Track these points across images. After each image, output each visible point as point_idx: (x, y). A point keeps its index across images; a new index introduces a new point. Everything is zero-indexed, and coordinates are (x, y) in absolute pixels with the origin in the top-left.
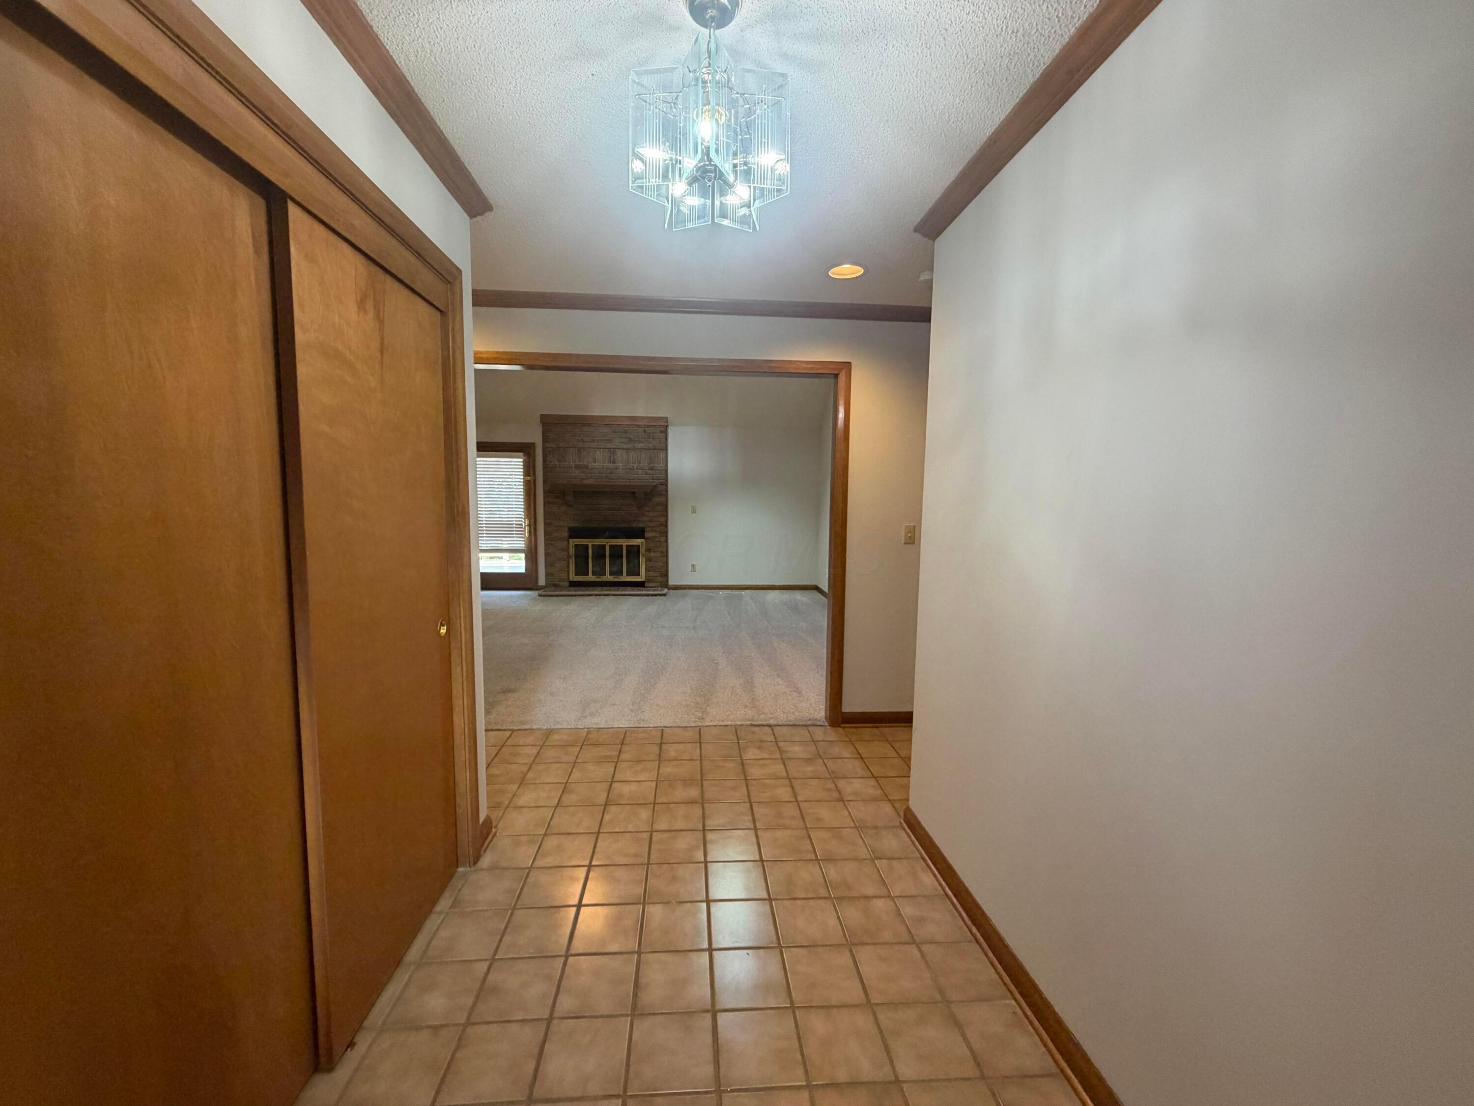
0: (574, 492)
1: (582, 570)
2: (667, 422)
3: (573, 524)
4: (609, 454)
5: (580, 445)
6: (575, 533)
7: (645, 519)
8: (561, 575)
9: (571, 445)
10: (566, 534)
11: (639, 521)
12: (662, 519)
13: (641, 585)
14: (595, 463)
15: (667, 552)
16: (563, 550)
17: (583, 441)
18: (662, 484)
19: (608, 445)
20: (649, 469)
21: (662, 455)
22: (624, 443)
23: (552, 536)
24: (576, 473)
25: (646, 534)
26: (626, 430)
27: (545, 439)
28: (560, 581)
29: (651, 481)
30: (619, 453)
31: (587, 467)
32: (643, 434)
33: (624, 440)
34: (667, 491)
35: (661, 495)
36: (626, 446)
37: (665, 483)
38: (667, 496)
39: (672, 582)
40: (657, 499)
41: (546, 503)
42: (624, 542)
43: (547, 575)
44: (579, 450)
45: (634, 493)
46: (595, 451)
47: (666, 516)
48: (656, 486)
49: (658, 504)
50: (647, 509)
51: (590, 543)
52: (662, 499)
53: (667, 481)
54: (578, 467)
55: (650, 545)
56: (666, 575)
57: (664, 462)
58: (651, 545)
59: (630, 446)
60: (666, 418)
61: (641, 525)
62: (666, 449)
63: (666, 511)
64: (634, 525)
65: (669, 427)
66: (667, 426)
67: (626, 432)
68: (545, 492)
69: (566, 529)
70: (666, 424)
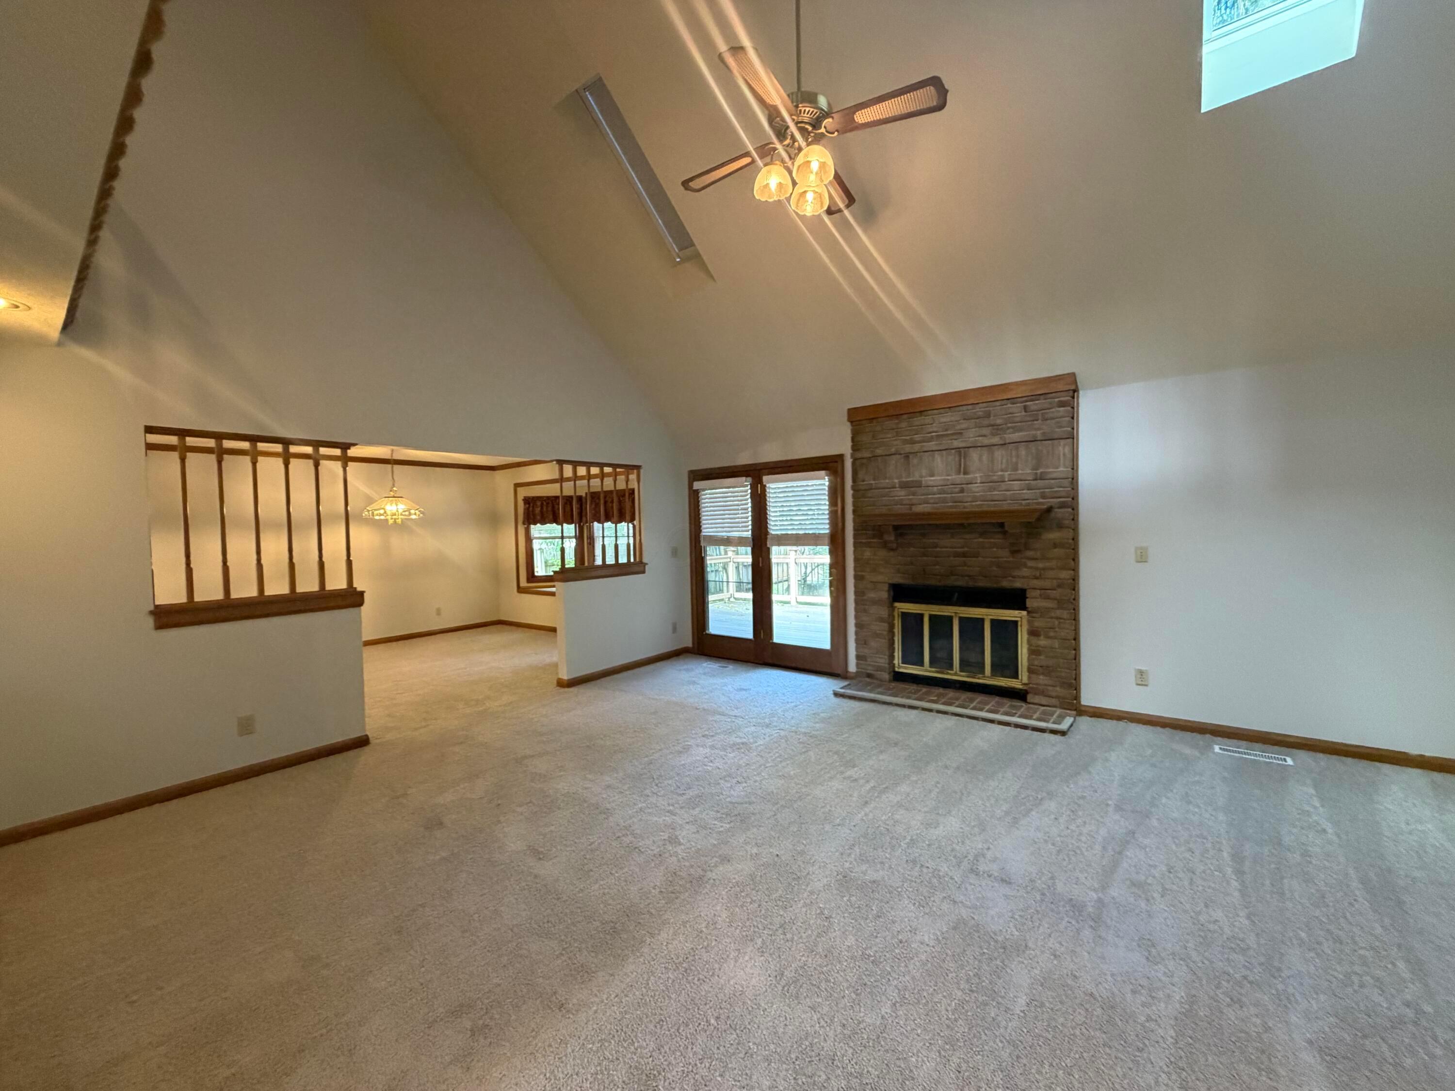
0: (896, 528)
1: (913, 655)
2: (1075, 382)
3: (898, 580)
4: (957, 459)
5: (908, 448)
6: (899, 593)
7: (1025, 572)
8: (878, 660)
9: (893, 450)
10: (884, 595)
11: (1013, 577)
12: (1065, 575)
13: (1020, 695)
14: (932, 476)
15: (1076, 638)
16: (882, 620)
17: (913, 442)
18: (1063, 506)
19: (956, 444)
20: (1036, 479)
21: (1063, 449)
22: (985, 436)
23: (865, 598)
24: (901, 494)
25: (1029, 603)
26: (990, 411)
27: (856, 446)
28: (877, 671)
29: (1041, 500)
30: (974, 455)
31: (918, 484)
32: (1023, 413)
33: (985, 431)
34: (1075, 519)
35: (1060, 527)
36: (986, 441)
37: (1071, 502)
38: (1075, 529)
39: (1087, 699)
40: (1053, 535)
41: (856, 545)
42: (988, 614)
43: (858, 657)
44: (907, 457)
45: (1002, 525)
46: (933, 457)
47: (1075, 570)
48: (1049, 510)
49: (1055, 546)
50: (1030, 553)
51: (927, 610)
52: (1067, 534)
53: (1075, 498)
54: (904, 486)
55: (1036, 624)
56: (1073, 683)
57: (1068, 463)
58: (1039, 623)
59: (996, 440)
60: (1073, 375)
61: (1018, 584)
62: (1072, 437)
63: (1075, 559)
64: (1005, 584)
65: (1081, 392)
66: (1076, 391)
67: (988, 415)
68: (855, 530)
69: (886, 587)
70: (1073, 387)
